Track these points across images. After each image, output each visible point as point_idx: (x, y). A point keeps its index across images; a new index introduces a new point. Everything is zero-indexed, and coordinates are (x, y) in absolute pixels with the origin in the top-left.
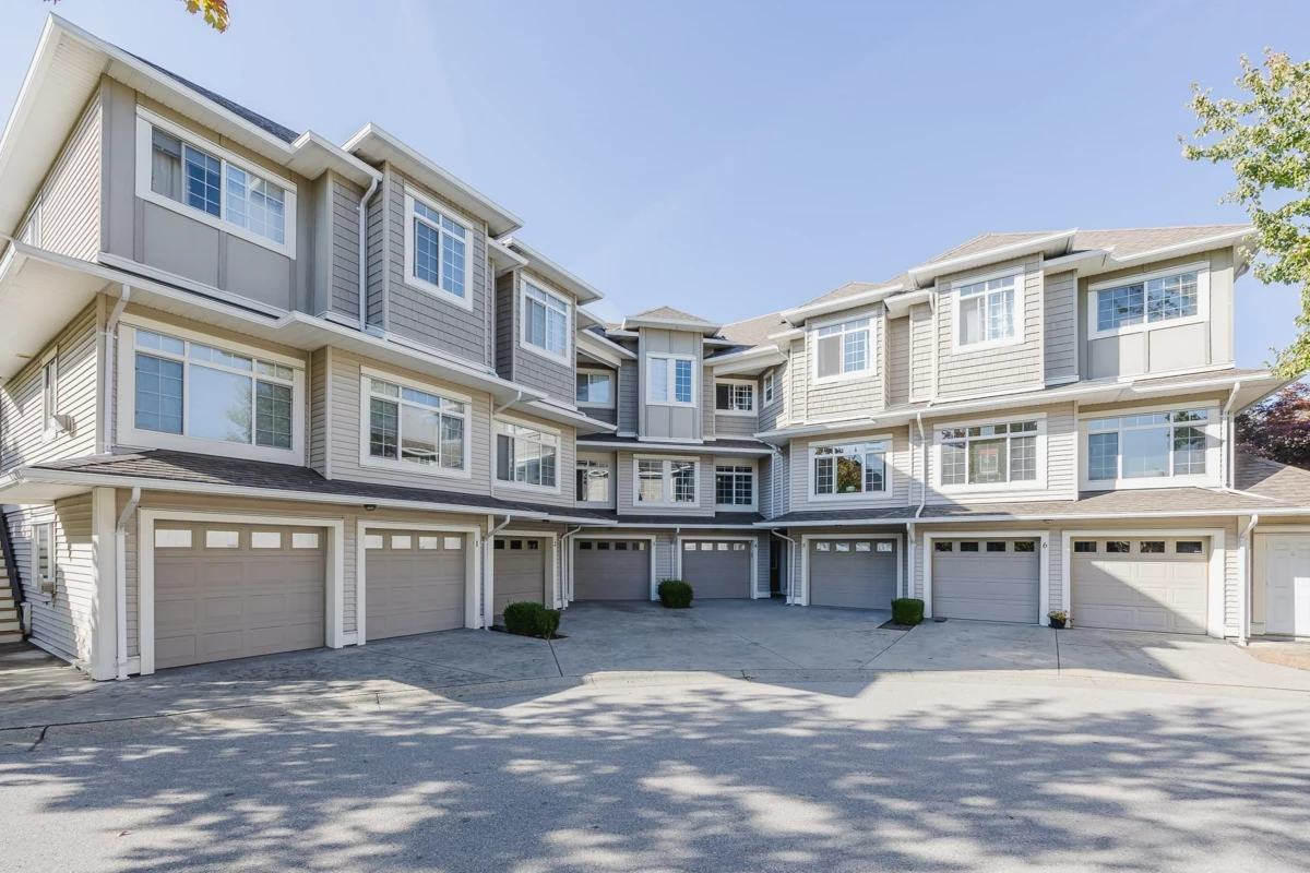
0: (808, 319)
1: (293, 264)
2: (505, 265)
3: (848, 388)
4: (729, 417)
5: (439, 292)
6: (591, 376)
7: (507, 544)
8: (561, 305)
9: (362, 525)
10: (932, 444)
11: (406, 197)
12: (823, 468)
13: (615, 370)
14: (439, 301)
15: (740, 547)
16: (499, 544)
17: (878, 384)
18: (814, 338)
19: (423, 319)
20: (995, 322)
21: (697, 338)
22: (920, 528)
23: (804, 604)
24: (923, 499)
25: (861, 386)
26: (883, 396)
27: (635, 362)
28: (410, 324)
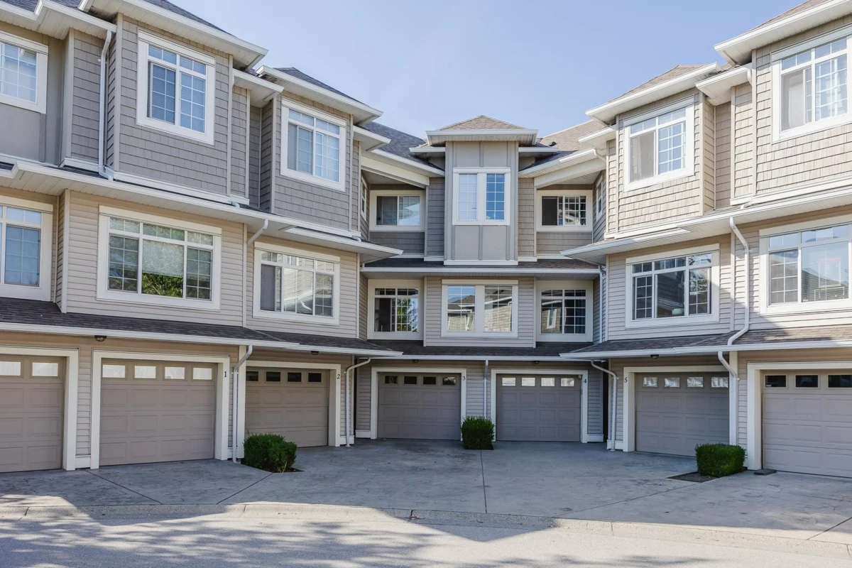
0: (619, 115)
1: (43, 118)
2: (261, 96)
3: (663, 192)
4: (558, 233)
5: (176, 129)
6: (401, 199)
7: (262, 376)
8: (334, 129)
9: (98, 355)
10: (758, 253)
11: (140, 43)
12: (642, 287)
13: (423, 189)
14: (175, 138)
15: (569, 382)
16: (252, 376)
17: (695, 185)
18: (625, 136)
19: (157, 157)
20: (824, 97)
21: (512, 147)
22: (745, 358)
23: (626, 450)
24: (747, 322)
25: (676, 189)
26: (700, 200)
27: (442, 179)
28: (142, 163)
